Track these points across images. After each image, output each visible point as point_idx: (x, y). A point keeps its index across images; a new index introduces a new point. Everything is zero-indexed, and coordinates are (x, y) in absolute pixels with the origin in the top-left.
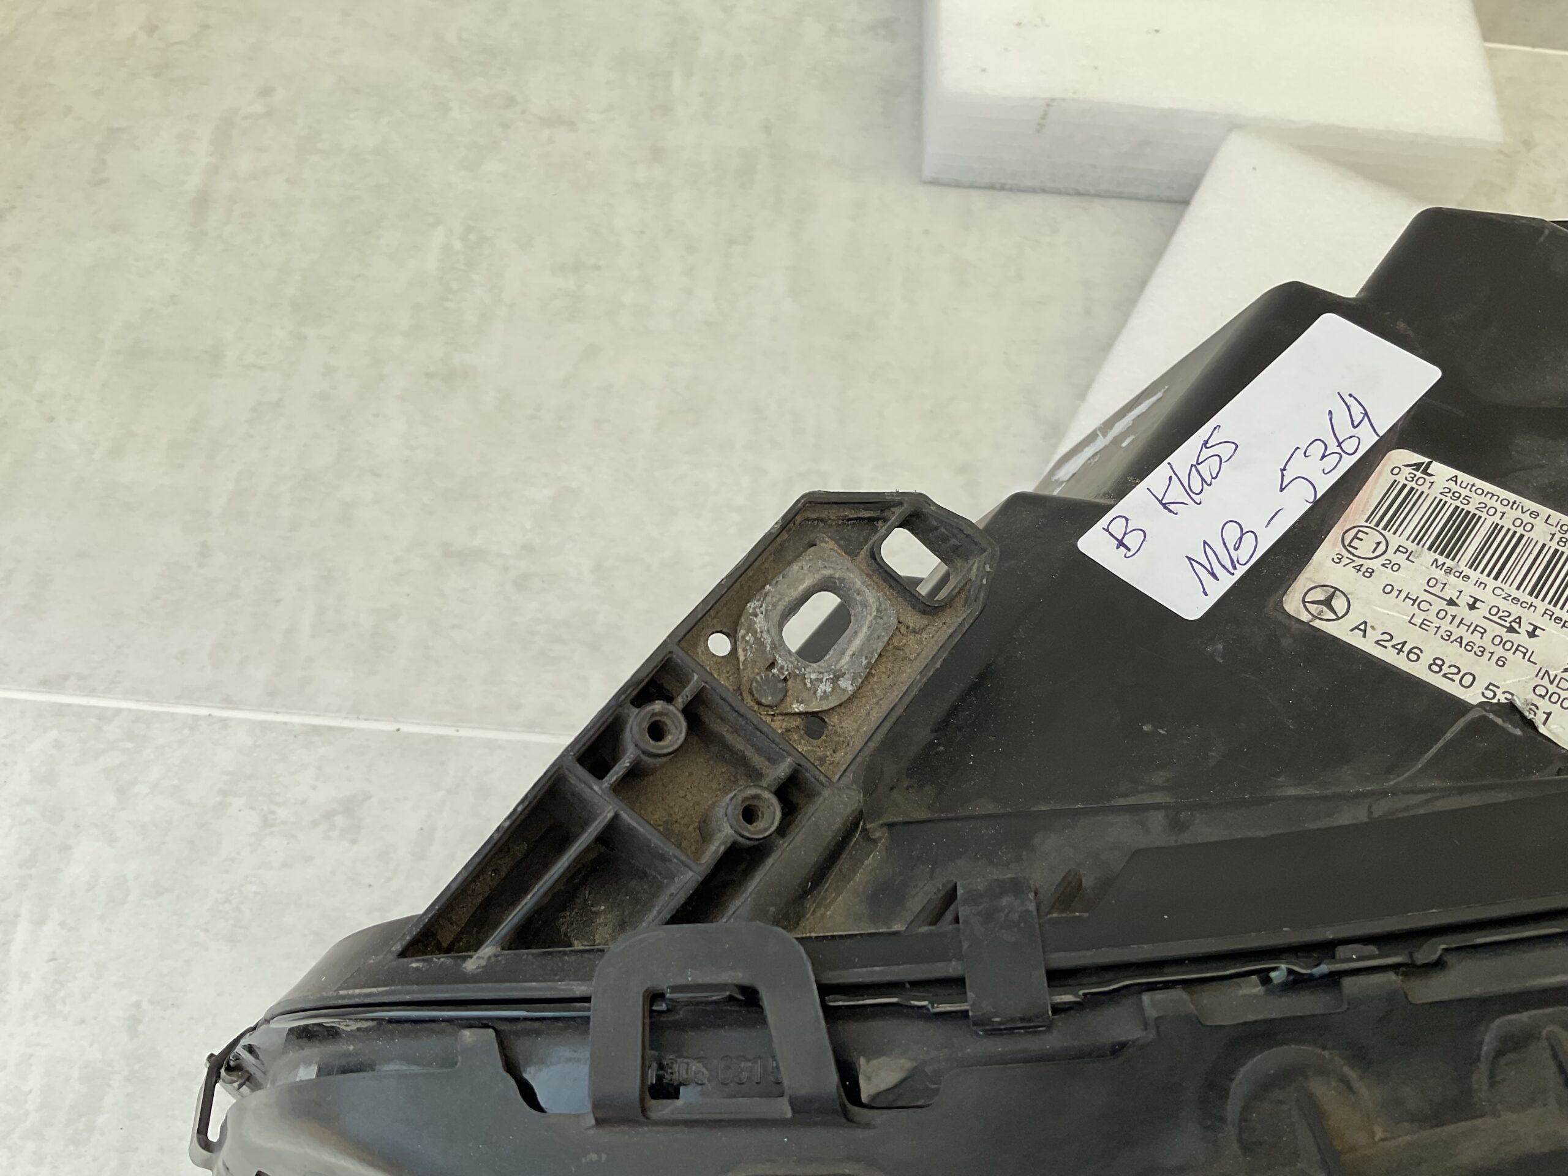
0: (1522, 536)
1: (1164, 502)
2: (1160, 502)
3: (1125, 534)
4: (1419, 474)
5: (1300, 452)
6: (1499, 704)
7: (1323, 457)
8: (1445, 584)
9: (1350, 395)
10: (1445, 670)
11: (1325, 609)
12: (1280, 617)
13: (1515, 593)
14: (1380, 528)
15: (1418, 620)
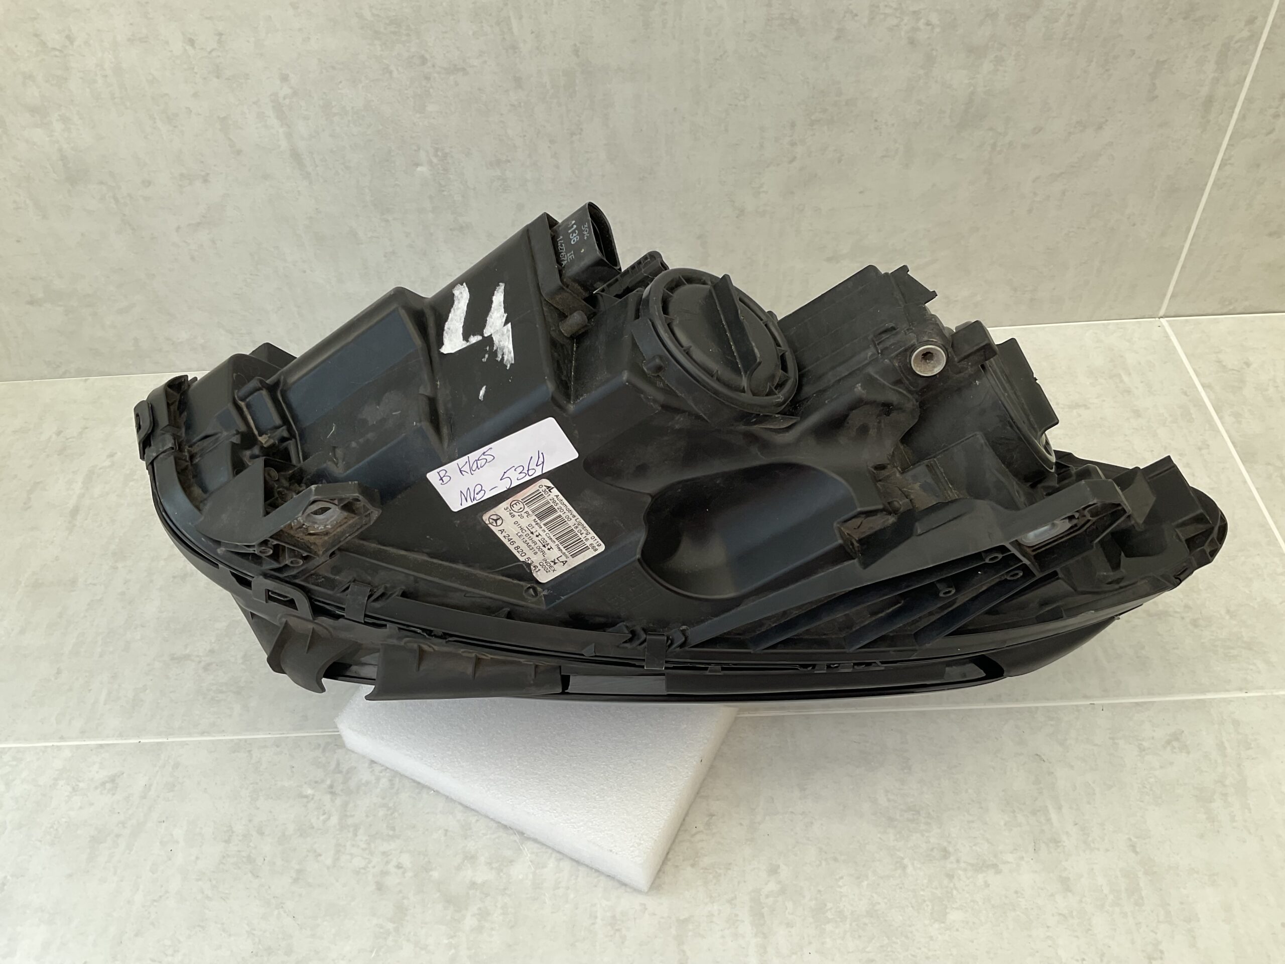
0: (566, 521)
1: (461, 469)
2: (460, 469)
3: (444, 476)
4: (547, 490)
5: (514, 468)
6: (528, 563)
7: (521, 473)
8: (533, 527)
9: (542, 453)
10: (519, 550)
11: (494, 522)
12: (480, 519)
13: (552, 537)
14: (524, 504)
15: (519, 534)
